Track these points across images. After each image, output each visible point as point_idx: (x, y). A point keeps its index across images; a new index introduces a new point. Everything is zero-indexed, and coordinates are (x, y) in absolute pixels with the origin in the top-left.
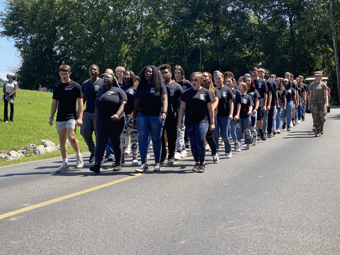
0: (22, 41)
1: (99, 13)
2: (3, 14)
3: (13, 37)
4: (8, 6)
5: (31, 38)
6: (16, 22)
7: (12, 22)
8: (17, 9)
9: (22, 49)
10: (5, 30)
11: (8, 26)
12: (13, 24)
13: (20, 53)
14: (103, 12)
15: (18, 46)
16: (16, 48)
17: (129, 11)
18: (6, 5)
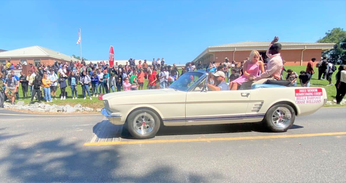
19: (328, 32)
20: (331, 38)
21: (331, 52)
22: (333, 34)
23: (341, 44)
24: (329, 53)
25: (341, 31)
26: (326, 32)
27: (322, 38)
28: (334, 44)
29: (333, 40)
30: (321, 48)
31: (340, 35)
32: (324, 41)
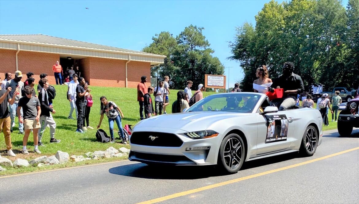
0: (245, 62)
1: (299, 40)
2: (234, 44)
3: (240, 60)
4: (237, 39)
5: (251, 59)
6: (242, 50)
7: (239, 50)
8: (243, 41)
9: (245, 68)
10: (235, 55)
11: (237, 52)
12: (240, 51)
13: (243, 70)
14: (301, 39)
15: (242, 66)
16: (241, 67)
17: (321, 38)
18: (236, 39)
19: (155, 37)
20: (159, 47)
21: (160, 68)
22: (162, 40)
23: (171, 57)
24: (159, 71)
25: (170, 37)
26: (153, 37)
27: (149, 45)
28: (164, 56)
29: (161, 50)
30: (149, 61)
31: (169, 44)
32: (152, 51)
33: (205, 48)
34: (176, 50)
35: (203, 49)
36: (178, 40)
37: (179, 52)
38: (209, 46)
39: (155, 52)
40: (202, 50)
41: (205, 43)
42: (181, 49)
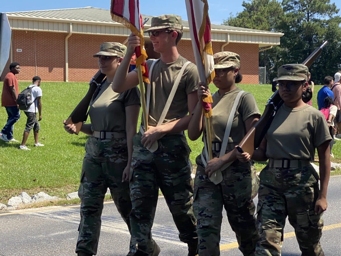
19: (247, 2)
20: (254, 18)
22: (258, 7)
26: (244, 2)
29: (257, 23)
31: (270, 12)
32: (242, 23)
33: (330, 17)
34: (283, 21)
35: (327, 18)
36: (286, 6)
37: (288, 24)
38: (337, 13)
39: (248, 25)
40: (325, 20)
41: (330, 8)
42: (290, 19)
